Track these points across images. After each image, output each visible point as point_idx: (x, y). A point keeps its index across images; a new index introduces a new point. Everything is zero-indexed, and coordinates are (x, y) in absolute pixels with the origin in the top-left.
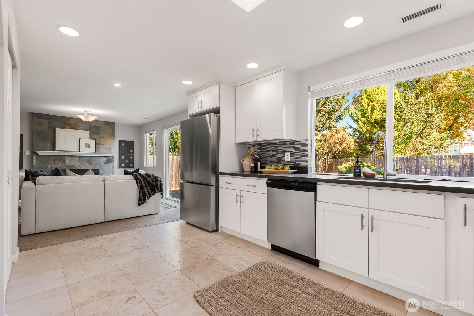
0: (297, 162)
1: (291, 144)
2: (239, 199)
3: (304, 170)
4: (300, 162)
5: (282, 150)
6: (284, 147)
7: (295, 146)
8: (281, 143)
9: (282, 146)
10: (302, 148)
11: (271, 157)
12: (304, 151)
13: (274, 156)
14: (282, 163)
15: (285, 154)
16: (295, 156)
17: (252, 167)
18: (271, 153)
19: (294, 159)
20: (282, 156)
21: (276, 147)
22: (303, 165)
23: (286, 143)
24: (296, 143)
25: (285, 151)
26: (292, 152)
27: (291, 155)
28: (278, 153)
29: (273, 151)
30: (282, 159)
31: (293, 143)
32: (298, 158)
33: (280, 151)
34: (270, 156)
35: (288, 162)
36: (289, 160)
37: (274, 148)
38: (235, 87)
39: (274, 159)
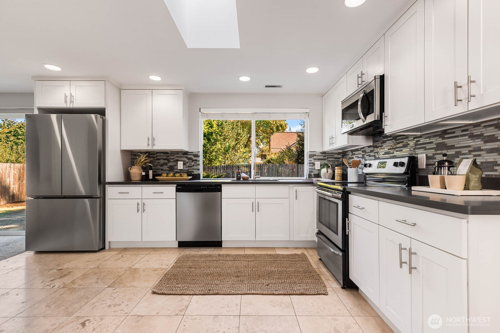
0: (189, 170)
1: (183, 154)
2: (140, 208)
3: (197, 177)
4: (193, 170)
5: (174, 159)
6: (176, 157)
7: (188, 156)
8: (172, 153)
9: (174, 156)
10: (194, 159)
11: (162, 165)
12: (196, 160)
13: (165, 164)
14: (174, 171)
15: (177, 163)
16: (188, 164)
17: (143, 176)
18: (162, 161)
19: (186, 167)
20: (174, 165)
21: (169, 156)
22: (196, 172)
23: (179, 153)
24: (188, 154)
25: (178, 160)
26: (185, 161)
27: (184, 164)
28: (169, 161)
29: (164, 159)
30: (174, 167)
31: (186, 153)
32: (191, 167)
33: (172, 160)
34: (160, 164)
35: (181, 170)
36: (182, 168)
37: (165, 157)
38: (120, 90)
39: (165, 167)
